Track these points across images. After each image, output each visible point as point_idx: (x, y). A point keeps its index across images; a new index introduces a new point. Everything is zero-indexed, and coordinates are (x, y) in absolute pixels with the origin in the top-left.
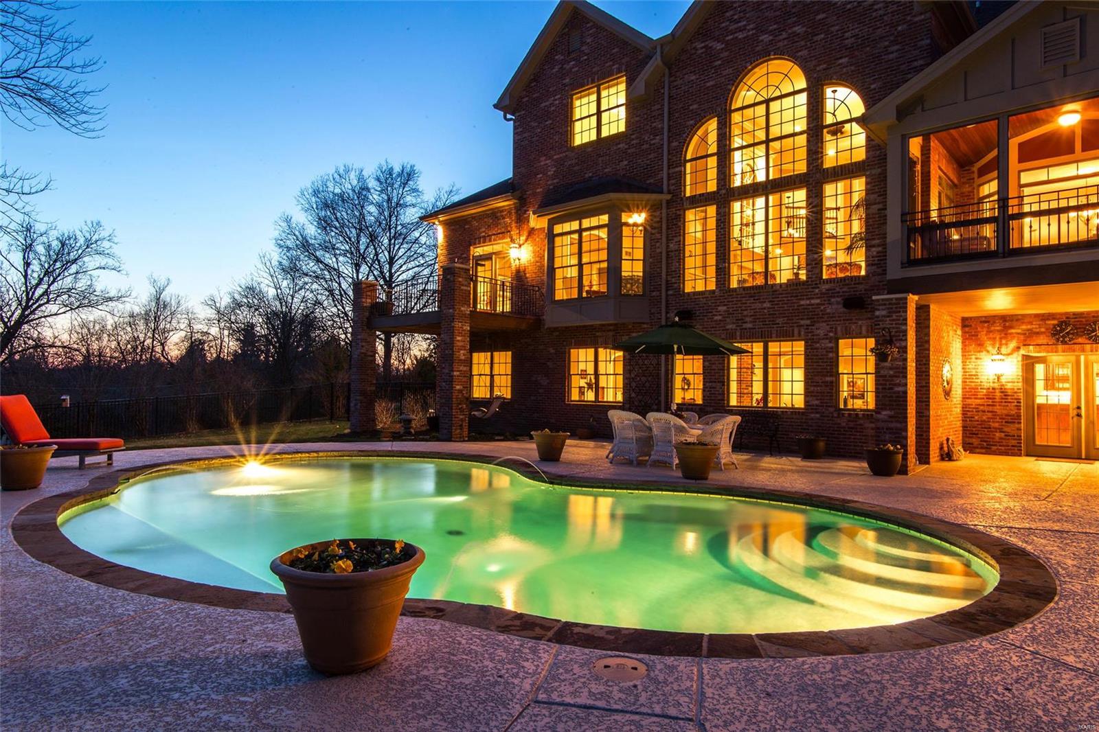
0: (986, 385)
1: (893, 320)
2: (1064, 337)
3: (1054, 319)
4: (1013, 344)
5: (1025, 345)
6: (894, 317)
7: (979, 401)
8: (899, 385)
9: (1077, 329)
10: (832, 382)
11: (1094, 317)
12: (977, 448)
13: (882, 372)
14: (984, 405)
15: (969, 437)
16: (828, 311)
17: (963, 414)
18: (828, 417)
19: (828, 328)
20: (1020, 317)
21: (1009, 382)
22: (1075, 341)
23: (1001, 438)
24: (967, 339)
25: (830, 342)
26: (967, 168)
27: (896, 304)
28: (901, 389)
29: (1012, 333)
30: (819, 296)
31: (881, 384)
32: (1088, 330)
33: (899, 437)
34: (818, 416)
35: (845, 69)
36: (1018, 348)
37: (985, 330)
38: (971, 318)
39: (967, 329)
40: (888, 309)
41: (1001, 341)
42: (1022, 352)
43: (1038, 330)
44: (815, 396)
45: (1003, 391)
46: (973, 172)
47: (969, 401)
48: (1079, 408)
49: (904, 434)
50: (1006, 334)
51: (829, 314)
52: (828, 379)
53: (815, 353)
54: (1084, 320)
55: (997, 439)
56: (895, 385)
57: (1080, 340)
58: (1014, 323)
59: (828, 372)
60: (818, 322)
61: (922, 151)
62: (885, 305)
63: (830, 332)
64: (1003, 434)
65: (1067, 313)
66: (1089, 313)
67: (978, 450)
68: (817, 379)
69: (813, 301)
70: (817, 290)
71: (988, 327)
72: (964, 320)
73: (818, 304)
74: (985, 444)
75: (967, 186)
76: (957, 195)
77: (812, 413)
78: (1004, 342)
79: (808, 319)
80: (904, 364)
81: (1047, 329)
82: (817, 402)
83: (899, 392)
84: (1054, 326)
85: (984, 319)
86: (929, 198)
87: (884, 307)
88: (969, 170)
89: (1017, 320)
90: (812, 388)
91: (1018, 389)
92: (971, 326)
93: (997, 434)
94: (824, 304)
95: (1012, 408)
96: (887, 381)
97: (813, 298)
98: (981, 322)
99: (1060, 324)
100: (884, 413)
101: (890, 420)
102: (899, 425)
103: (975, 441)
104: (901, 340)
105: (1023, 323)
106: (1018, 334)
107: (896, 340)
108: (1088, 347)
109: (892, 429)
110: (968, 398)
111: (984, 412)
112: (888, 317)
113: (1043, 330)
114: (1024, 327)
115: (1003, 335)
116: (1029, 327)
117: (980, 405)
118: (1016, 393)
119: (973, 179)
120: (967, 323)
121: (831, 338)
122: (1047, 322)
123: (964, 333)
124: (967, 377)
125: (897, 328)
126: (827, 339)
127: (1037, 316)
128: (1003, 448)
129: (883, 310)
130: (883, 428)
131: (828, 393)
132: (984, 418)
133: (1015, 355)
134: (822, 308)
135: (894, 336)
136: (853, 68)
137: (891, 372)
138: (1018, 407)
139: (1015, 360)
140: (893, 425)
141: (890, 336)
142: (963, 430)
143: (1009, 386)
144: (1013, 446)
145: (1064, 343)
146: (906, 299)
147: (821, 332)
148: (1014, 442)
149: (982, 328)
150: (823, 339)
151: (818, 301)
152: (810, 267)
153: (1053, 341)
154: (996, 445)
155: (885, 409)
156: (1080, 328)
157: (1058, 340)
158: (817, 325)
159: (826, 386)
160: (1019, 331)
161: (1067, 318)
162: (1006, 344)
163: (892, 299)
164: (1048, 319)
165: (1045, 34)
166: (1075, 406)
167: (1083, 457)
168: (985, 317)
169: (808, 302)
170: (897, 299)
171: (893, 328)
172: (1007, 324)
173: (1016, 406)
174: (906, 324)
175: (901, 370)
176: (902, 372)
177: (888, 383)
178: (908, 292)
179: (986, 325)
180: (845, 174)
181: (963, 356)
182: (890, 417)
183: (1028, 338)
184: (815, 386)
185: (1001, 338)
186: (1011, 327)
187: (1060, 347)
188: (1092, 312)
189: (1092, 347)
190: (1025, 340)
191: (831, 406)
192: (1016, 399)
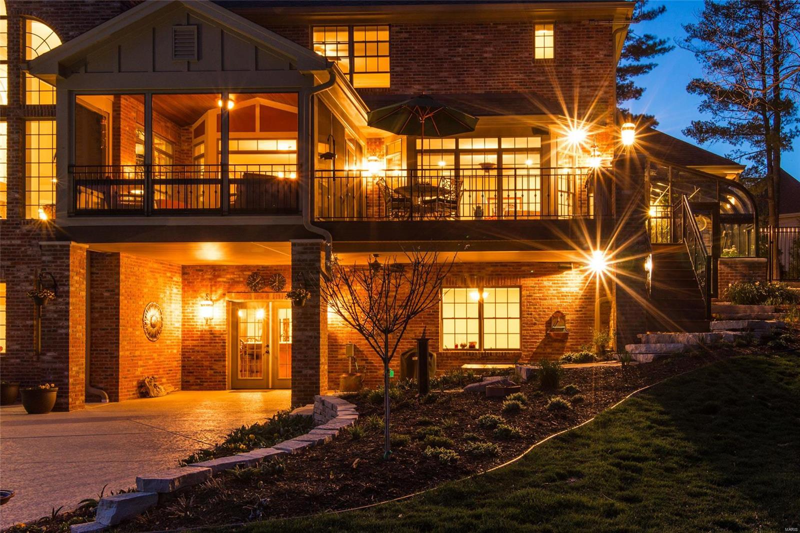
0: (200, 328)
1: (58, 266)
2: (255, 286)
3: (249, 270)
4: (220, 291)
5: (229, 292)
6: (59, 263)
7: (195, 343)
8: (62, 327)
9: (264, 279)
10: (32, 326)
11: (275, 270)
12: (193, 385)
13: (48, 315)
14: (198, 346)
15: (187, 376)
16: (29, 252)
17: (182, 355)
18: (28, 361)
19: (28, 270)
20: (225, 267)
21: (217, 325)
22: (264, 290)
23: (211, 375)
24: (185, 285)
25: (31, 285)
26: (186, 127)
27: (60, 251)
28: (63, 331)
29: (219, 282)
30: (20, 236)
31: (47, 327)
32: (271, 281)
33: (62, 377)
34: (18, 360)
35: (45, 9)
36: (224, 295)
37: (200, 277)
38: (189, 266)
39: (186, 276)
40: (54, 255)
41: (211, 288)
42: (227, 298)
43: (238, 280)
44: (15, 340)
45: (211, 332)
46: (191, 133)
47: (187, 343)
48: (268, 346)
49: (66, 373)
50: (215, 282)
51: (30, 256)
52: (29, 322)
53: (16, 296)
54: (268, 272)
55: (208, 376)
56: (59, 327)
57: (266, 289)
58: (222, 273)
59: (28, 316)
60: (19, 264)
61: (113, 107)
62: (51, 250)
63: (31, 274)
64: (212, 371)
65: (257, 266)
66: (272, 267)
67: (193, 387)
68: (18, 322)
69: (13, 242)
70: (18, 231)
71: (203, 276)
72: (184, 267)
73: (18, 245)
74: (199, 381)
75: (186, 144)
76: (176, 151)
77: (13, 358)
78: (214, 288)
79: (8, 260)
80: (67, 308)
81: (244, 279)
82: (17, 347)
83: (61, 334)
84: (249, 276)
85: (199, 268)
86: (120, 153)
87: (49, 253)
88: (188, 130)
89: (224, 270)
90: (13, 333)
91: (224, 331)
92: (189, 274)
93: (208, 372)
94: (25, 246)
95: (220, 348)
96: (51, 323)
97: (13, 239)
98: (197, 270)
99: (252, 276)
100: (49, 354)
101: (55, 360)
102: (61, 365)
103: (191, 379)
104: (64, 285)
105: (228, 273)
106: (224, 282)
107: (60, 285)
108: (271, 295)
109: (56, 369)
110: (186, 340)
111: (198, 352)
112: (53, 262)
113: (242, 279)
114: (228, 276)
115: (213, 283)
116: (232, 276)
117: (195, 346)
118: (222, 334)
119: (191, 138)
120: (186, 271)
121: (31, 280)
122: (245, 273)
123: (184, 280)
124: (186, 320)
125: (61, 273)
126: (27, 281)
127: (238, 267)
128: (212, 384)
129: (49, 255)
130: (48, 369)
131: (29, 336)
132: (199, 357)
133: (222, 301)
134: (23, 249)
135: (58, 281)
136: (52, 9)
137: (56, 316)
138: (224, 347)
139: (221, 305)
140: (58, 365)
141: (55, 281)
142: (183, 369)
143: (218, 328)
144: (219, 381)
145: (256, 291)
146: (69, 246)
147: (22, 275)
148: (220, 378)
149: (198, 275)
150: (24, 281)
151: (19, 242)
152: (11, 205)
153: (249, 289)
154: (207, 382)
155: (50, 351)
156: (266, 279)
157: (251, 288)
158: (18, 267)
159: (26, 330)
160: (225, 280)
161: (258, 270)
162: (216, 291)
163: (56, 246)
164: (245, 271)
165: (175, 31)
166: (266, 345)
167: (270, 387)
168: (200, 266)
169: (9, 242)
170: (61, 246)
171: (58, 273)
172: (216, 273)
173: (222, 346)
174: (69, 270)
175: (64, 313)
176: (65, 315)
177: (52, 325)
178: (70, 240)
179: (200, 273)
180: (45, 115)
181: (182, 301)
182: (54, 358)
183: (231, 286)
184: (15, 330)
185: (211, 286)
186: (219, 276)
187: (253, 295)
188: (274, 266)
189: (274, 295)
190: (229, 288)
191: (32, 351)
192: (222, 340)
